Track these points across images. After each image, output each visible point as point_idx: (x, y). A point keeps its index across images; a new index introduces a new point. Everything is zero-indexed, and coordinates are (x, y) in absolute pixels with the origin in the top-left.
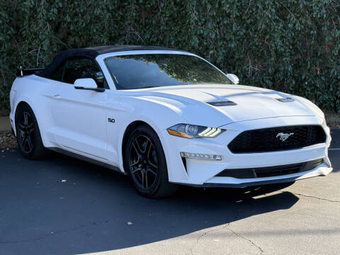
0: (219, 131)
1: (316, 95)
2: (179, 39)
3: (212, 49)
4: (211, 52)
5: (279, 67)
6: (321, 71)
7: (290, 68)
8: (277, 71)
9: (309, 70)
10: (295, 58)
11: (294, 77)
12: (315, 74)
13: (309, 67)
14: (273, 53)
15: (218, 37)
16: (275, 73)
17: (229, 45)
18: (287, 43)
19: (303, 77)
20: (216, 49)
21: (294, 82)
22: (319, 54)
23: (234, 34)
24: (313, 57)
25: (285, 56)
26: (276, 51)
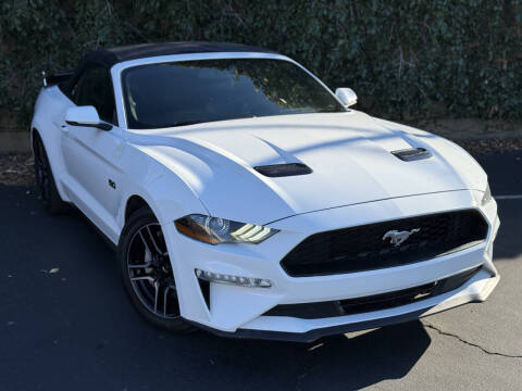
0: (267, 231)
1: (499, 99)
2: (293, 23)
3: (343, 38)
4: (341, 42)
5: (446, 60)
6: (509, 64)
7: (461, 62)
8: (441, 66)
9: (491, 63)
10: (471, 46)
11: (468, 73)
12: (499, 68)
13: (491, 58)
14: (435, 41)
15: (353, 19)
16: (439, 69)
17: (368, 32)
18: (458, 26)
19: (482, 74)
20: (348, 37)
21: (467, 82)
22: (507, 40)
23: (377, 14)
24: (498, 43)
25: (455, 44)
26: (440, 38)
